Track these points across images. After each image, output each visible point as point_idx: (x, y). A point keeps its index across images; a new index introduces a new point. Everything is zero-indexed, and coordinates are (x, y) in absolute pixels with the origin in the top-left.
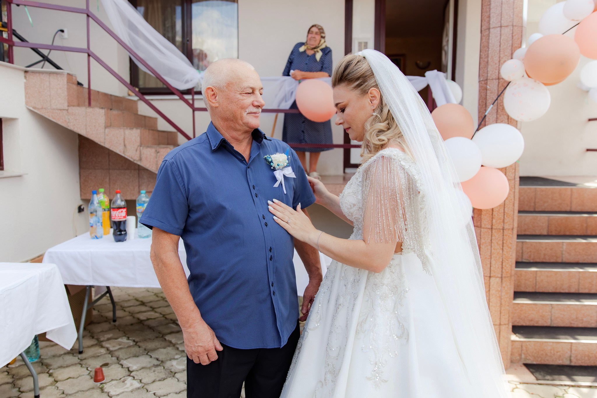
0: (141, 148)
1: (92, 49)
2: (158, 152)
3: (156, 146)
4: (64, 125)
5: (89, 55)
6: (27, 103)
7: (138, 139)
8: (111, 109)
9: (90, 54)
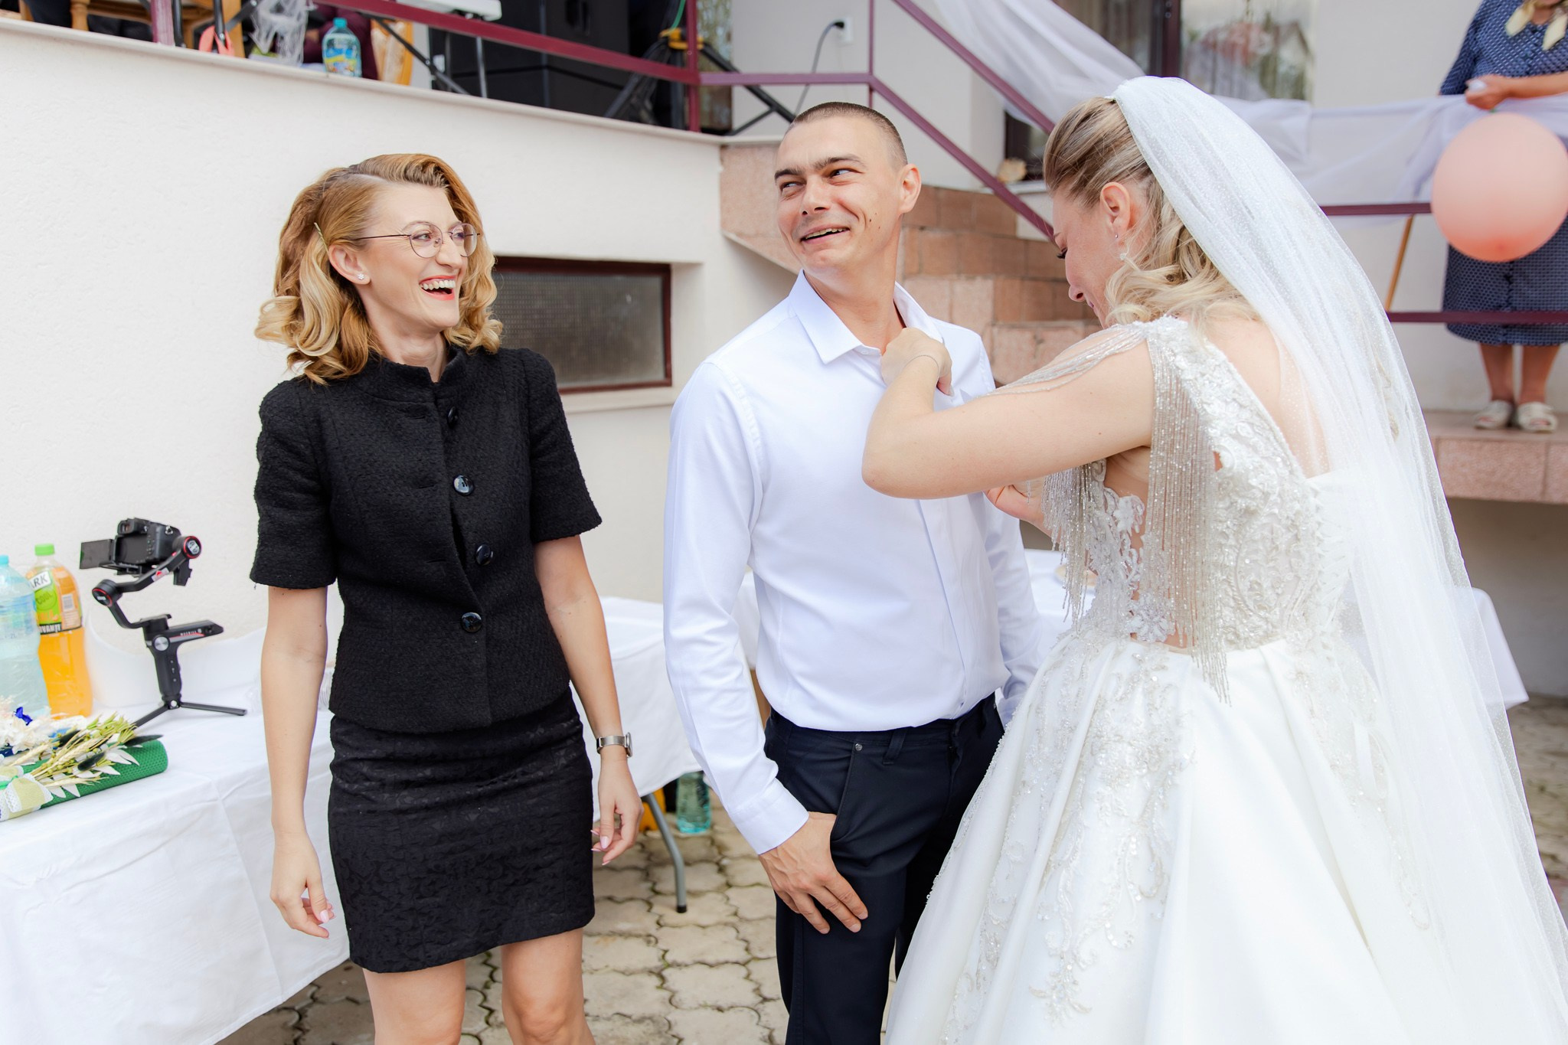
0: (995, 330)
1: (880, 74)
2: (1041, 342)
3: (1034, 324)
5: (871, 90)
6: (724, 224)
7: (988, 306)
8: (922, 228)
9: (875, 86)
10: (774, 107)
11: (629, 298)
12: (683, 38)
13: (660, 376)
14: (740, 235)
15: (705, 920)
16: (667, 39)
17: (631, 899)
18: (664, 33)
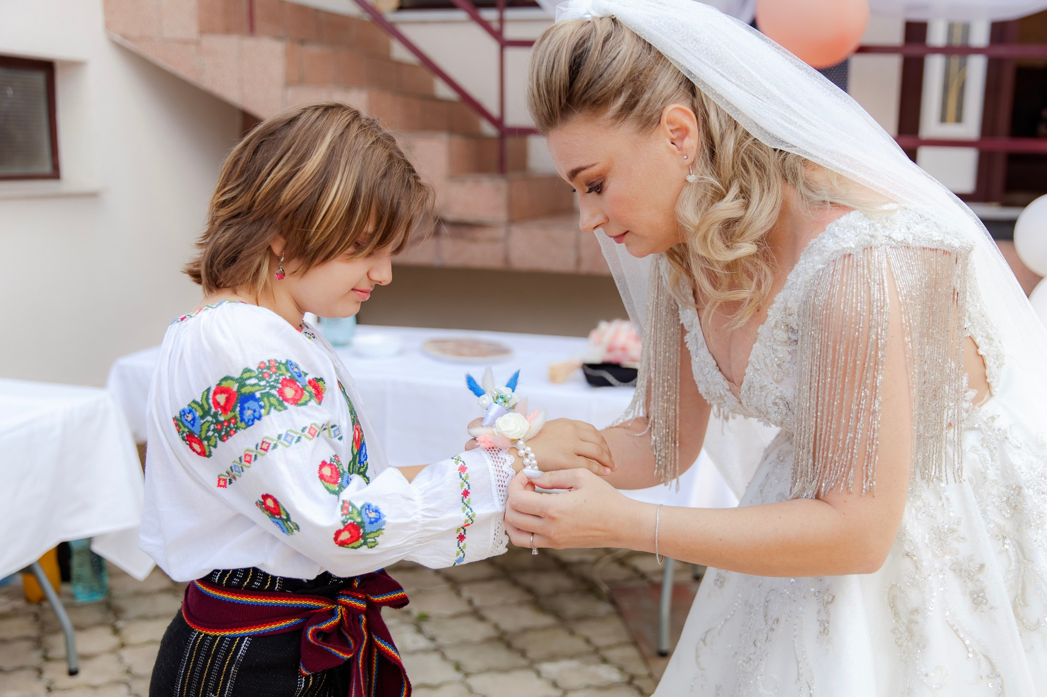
4: (192, 78)
6: (108, 25)
8: (302, 42)
11: (10, 92)
13: (47, 168)
14: (125, 37)
15: (97, 680)
17: (21, 668)
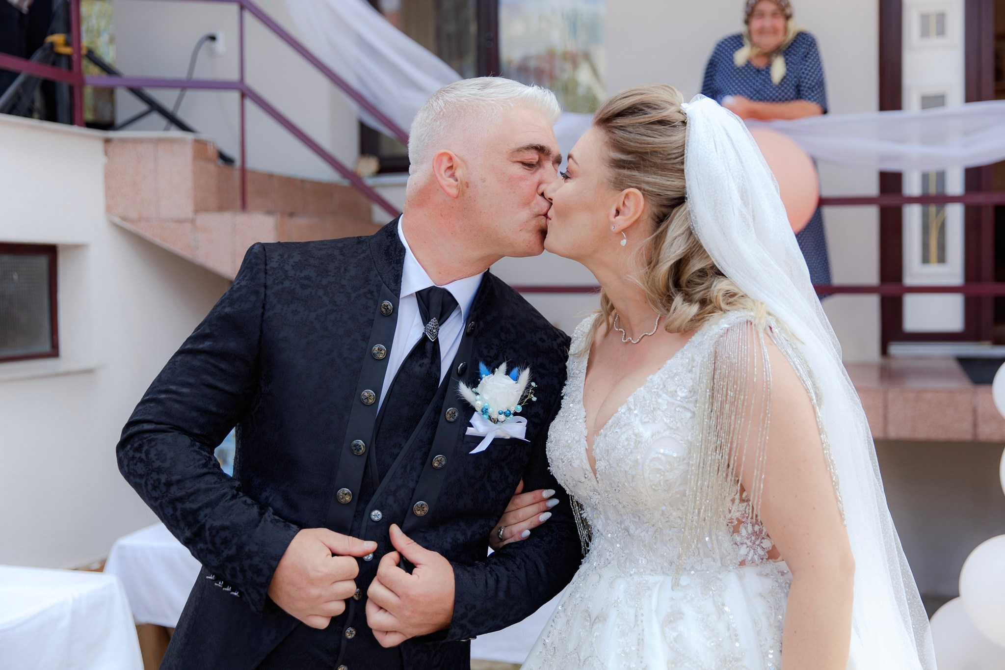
1: (251, 82)
4: (186, 253)
5: (243, 96)
6: (109, 209)
8: (291, 215)
9: (246, 92)
10: (154, 106)
11: (15, 277)
12: (67, 44)
13: (47, 347)
14: (124, 219)
16: (52, 45)
18: (51, 39)
